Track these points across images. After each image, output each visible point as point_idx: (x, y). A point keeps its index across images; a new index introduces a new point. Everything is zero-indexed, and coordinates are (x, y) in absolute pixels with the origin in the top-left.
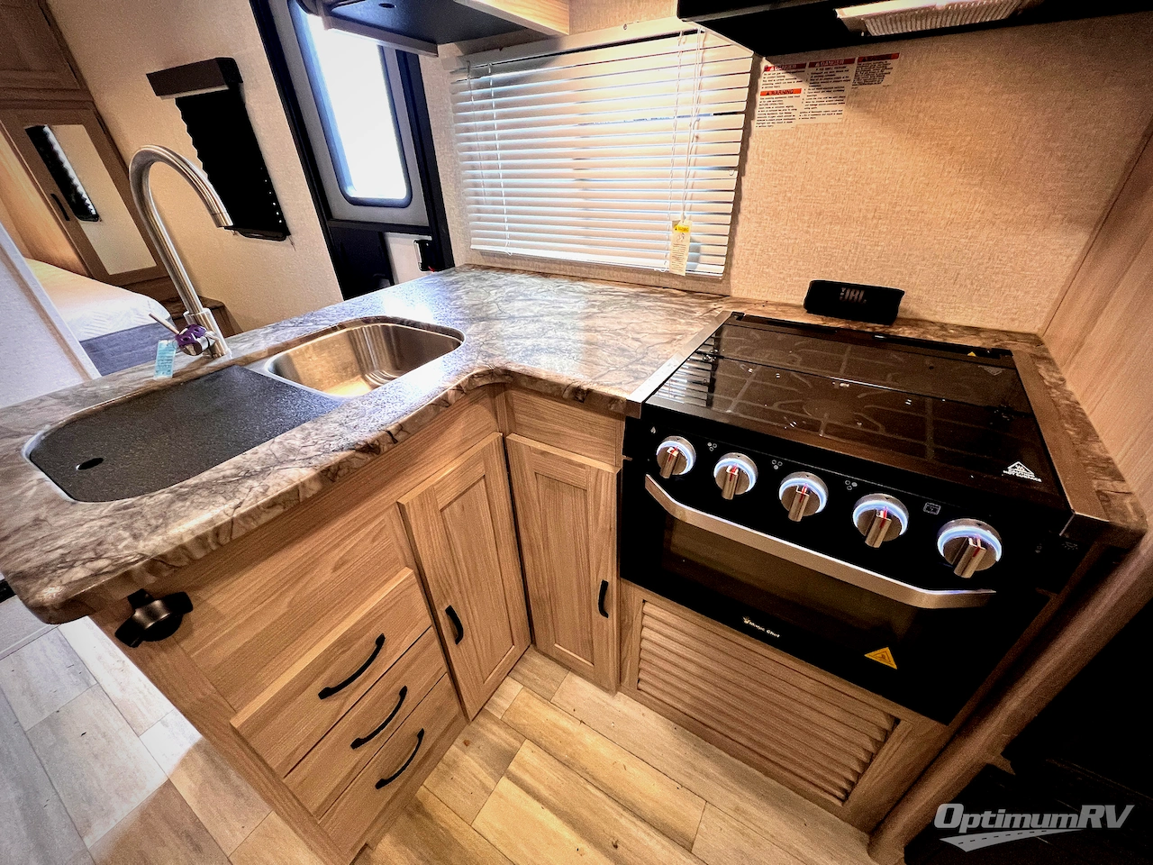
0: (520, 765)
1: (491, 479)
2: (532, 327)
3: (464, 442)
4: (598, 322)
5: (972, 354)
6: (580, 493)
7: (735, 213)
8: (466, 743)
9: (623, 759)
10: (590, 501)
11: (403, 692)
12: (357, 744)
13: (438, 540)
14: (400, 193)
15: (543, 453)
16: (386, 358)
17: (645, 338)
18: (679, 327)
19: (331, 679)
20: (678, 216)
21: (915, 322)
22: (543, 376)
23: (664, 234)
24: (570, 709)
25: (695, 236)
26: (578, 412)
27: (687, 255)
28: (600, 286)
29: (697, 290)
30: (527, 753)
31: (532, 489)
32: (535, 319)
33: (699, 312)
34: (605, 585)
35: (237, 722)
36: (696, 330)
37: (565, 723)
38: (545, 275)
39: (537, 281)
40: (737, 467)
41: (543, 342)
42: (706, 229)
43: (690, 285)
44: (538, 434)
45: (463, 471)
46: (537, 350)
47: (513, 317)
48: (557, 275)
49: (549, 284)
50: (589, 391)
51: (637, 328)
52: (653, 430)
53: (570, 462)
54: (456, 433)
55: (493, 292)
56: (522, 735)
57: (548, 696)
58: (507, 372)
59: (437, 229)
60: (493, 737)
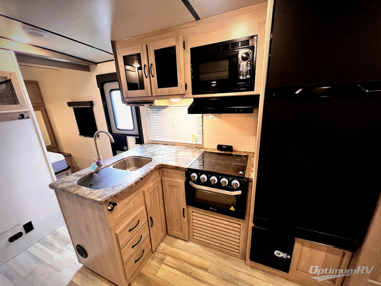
0: (166, 261)
1: (159, 188)
2: (166, 156)
3: (154, 179)
4: (178, 154)
5: (243, 156)
6: (177, 188)
7: (203, 133)
8: (152, 259)
9: (191, 256)
10: (180, 189)
11: (141, 237)
12: (133, 247)
13: (149, 200)
14: (132, 128)
15: (170, 180)
16: (134, 164)
17: (188, 157)
18: (194, 155)
19: (131, 227)
20: (192, 134)
21: (236, 151)
22: (170, 165)
23: (191, 137)
24: (178, 247)
25: (196, 137)
26: (177, 171)
27: (195, 140)
28: (178, 147)
29: (197, 147)
30: (168, 258)
31: (167, 189)
32: (166, 154)
33: (198, 151)
34: (184, 209)
35: (117, 232)
36: (197, 155)
37: (176, 250)
38: (166, 145)
39: (165, 146)
40: (204, 177)
41: (169, 159)
42: (198, 136)
43: (196, 146)
44: (169, 177)
45: (154, 185)
46: (167, 160)
47: (161, 154)
48: (169, 145)
49: (167, 146)
50: (178, 167)
51: (186, 155)
52: (190, 172)
53: (175, 181)
54: (153, 177)
55: (156, 149)
56: (166, 254)
57: (172, 245)
58: (163, 165)
59: (141, 136)
60: (159, 256)
